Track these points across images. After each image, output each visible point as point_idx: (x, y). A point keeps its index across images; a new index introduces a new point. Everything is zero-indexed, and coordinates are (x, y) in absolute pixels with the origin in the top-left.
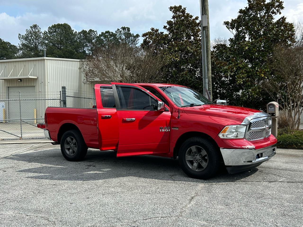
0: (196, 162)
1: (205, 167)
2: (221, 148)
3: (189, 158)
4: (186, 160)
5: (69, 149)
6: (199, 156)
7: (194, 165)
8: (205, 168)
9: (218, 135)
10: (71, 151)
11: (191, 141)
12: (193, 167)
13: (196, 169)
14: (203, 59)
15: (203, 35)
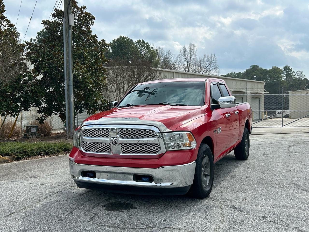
14: (67, 60)
15: (68, 35)
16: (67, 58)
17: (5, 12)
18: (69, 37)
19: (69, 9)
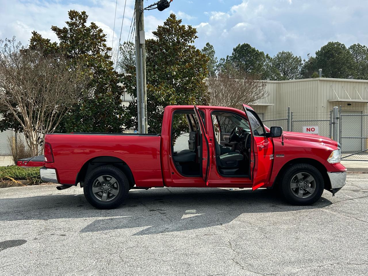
1: (312, 193)
2: (328, 172)
3: (294, 185)
4: (291, 188)
6: (304, 183)
7: (300, 193)
9: (327, 160)
10: (105, 195)
11: (299, 168)
14: (139, 81)
15: (139, 54)
16: (139, 79)
17: (106, 36)
18: (140, 56)
19: (140, 26)
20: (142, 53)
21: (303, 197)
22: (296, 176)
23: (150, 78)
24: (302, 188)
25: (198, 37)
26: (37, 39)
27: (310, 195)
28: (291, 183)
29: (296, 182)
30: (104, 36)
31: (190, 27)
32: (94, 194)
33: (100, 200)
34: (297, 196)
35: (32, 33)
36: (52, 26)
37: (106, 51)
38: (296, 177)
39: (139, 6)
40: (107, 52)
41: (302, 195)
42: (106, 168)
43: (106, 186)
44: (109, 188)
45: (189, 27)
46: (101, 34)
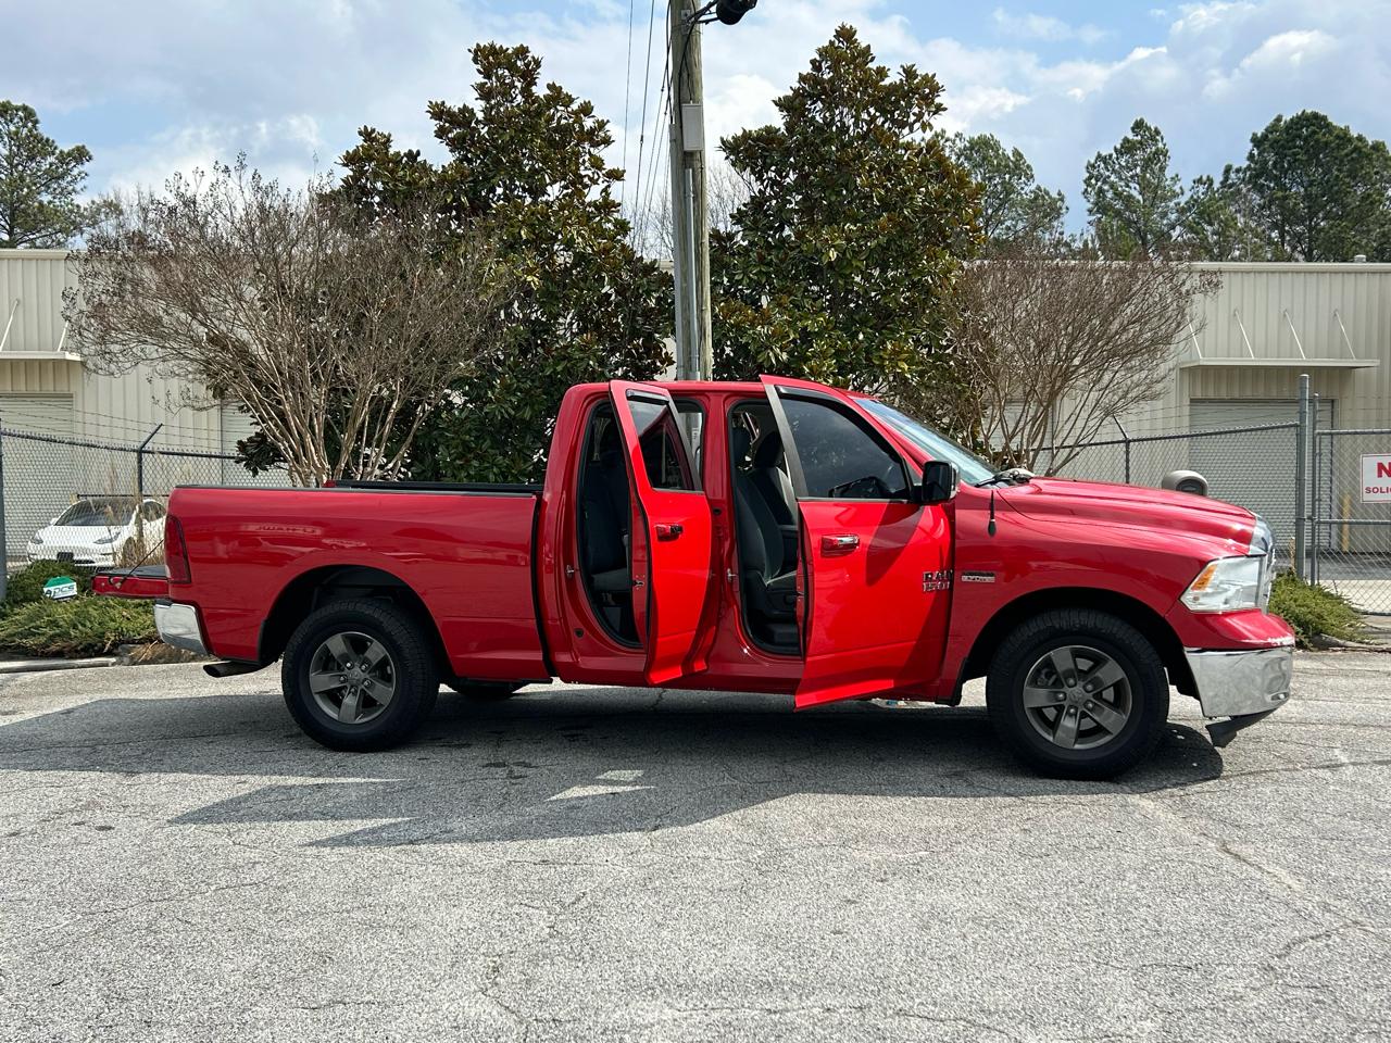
0: (1072, 711)
1: (1116, 731)
2: (1186, 649)
3: (1036, 697)
4: (1026, 707)
5: (334, 697)
6: (1084, 687)
7: (1064, 726)
8: (1115, 734)
9: (1179, 599)
10: (350, 701)
11: (1057, 626)
12: (1059, 733)
13: (1073, 740)
15: (682, 189)
16: (681, 283)
18: (685, 198)
19: (686, 84)
20: (694, 186)
21: (1077, 746)
22: (1049, 658)
23: (741, 277)
24: (1076, 709)
25: (945, 109)
26: (372, 153)
27: (1108, 738)
28: (1026, 688)
29: (1051, 681)
30: (602, 125)
31: (909, 73)
32: (317, 698)
33: (335, 716)
34: (1051, 739)
35: (360, 133)
36: (431, 102)
37: (606, 184)
38: (1049, 663)
39: (683, 12)
40: (609, 186)
41: (1074, 735)
42: (351, 607)
43: (357, 670)
44: (366, 679)
45: (904, 70)
46: (588, 123)
